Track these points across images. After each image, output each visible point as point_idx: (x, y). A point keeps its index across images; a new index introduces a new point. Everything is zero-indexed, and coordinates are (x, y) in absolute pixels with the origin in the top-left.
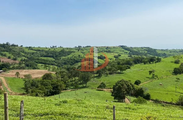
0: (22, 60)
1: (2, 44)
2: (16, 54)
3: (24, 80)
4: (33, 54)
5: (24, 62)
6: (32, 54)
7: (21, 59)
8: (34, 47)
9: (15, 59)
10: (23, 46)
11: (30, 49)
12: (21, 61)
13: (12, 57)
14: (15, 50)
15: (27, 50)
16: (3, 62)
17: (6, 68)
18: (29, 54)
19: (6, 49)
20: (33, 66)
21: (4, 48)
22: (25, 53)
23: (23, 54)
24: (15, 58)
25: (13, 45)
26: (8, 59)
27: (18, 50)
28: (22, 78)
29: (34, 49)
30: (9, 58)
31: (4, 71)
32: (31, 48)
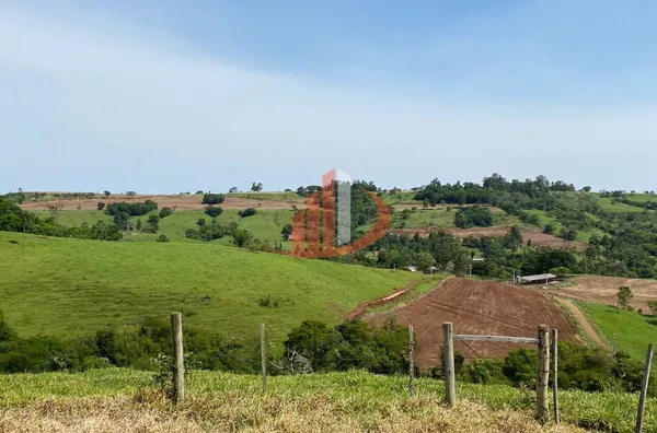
0: (593, 241)
1: (524, 181)
2: (571, 217)
3: (649, 319)
4: (630, 218)
5: (602, 248)
6: (629, 220)
7: (589, 235)
8: (633, 194)
9: (569, 237)
10: (591, 191)
11: (619, 201)
12: (591, 243)
13: (559, 227)
14: (567, 205)
15: (606, 205)
16: (529, 243)
17: (566, 266)
18: (616, 220)
19: (535, 199)
20: (639, 266)
21: (530, 196)
22: (603, 215)
23: (596, 219)
24: (567, 230)
25: (559, 187)
26: (545, 235)
27: (577, 205)
28: (640, 311)
29: (631, 200)
30: (548, 230)
31: (560, 278)
32: (620, 198)
